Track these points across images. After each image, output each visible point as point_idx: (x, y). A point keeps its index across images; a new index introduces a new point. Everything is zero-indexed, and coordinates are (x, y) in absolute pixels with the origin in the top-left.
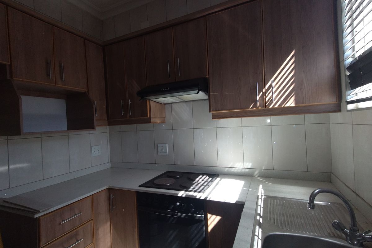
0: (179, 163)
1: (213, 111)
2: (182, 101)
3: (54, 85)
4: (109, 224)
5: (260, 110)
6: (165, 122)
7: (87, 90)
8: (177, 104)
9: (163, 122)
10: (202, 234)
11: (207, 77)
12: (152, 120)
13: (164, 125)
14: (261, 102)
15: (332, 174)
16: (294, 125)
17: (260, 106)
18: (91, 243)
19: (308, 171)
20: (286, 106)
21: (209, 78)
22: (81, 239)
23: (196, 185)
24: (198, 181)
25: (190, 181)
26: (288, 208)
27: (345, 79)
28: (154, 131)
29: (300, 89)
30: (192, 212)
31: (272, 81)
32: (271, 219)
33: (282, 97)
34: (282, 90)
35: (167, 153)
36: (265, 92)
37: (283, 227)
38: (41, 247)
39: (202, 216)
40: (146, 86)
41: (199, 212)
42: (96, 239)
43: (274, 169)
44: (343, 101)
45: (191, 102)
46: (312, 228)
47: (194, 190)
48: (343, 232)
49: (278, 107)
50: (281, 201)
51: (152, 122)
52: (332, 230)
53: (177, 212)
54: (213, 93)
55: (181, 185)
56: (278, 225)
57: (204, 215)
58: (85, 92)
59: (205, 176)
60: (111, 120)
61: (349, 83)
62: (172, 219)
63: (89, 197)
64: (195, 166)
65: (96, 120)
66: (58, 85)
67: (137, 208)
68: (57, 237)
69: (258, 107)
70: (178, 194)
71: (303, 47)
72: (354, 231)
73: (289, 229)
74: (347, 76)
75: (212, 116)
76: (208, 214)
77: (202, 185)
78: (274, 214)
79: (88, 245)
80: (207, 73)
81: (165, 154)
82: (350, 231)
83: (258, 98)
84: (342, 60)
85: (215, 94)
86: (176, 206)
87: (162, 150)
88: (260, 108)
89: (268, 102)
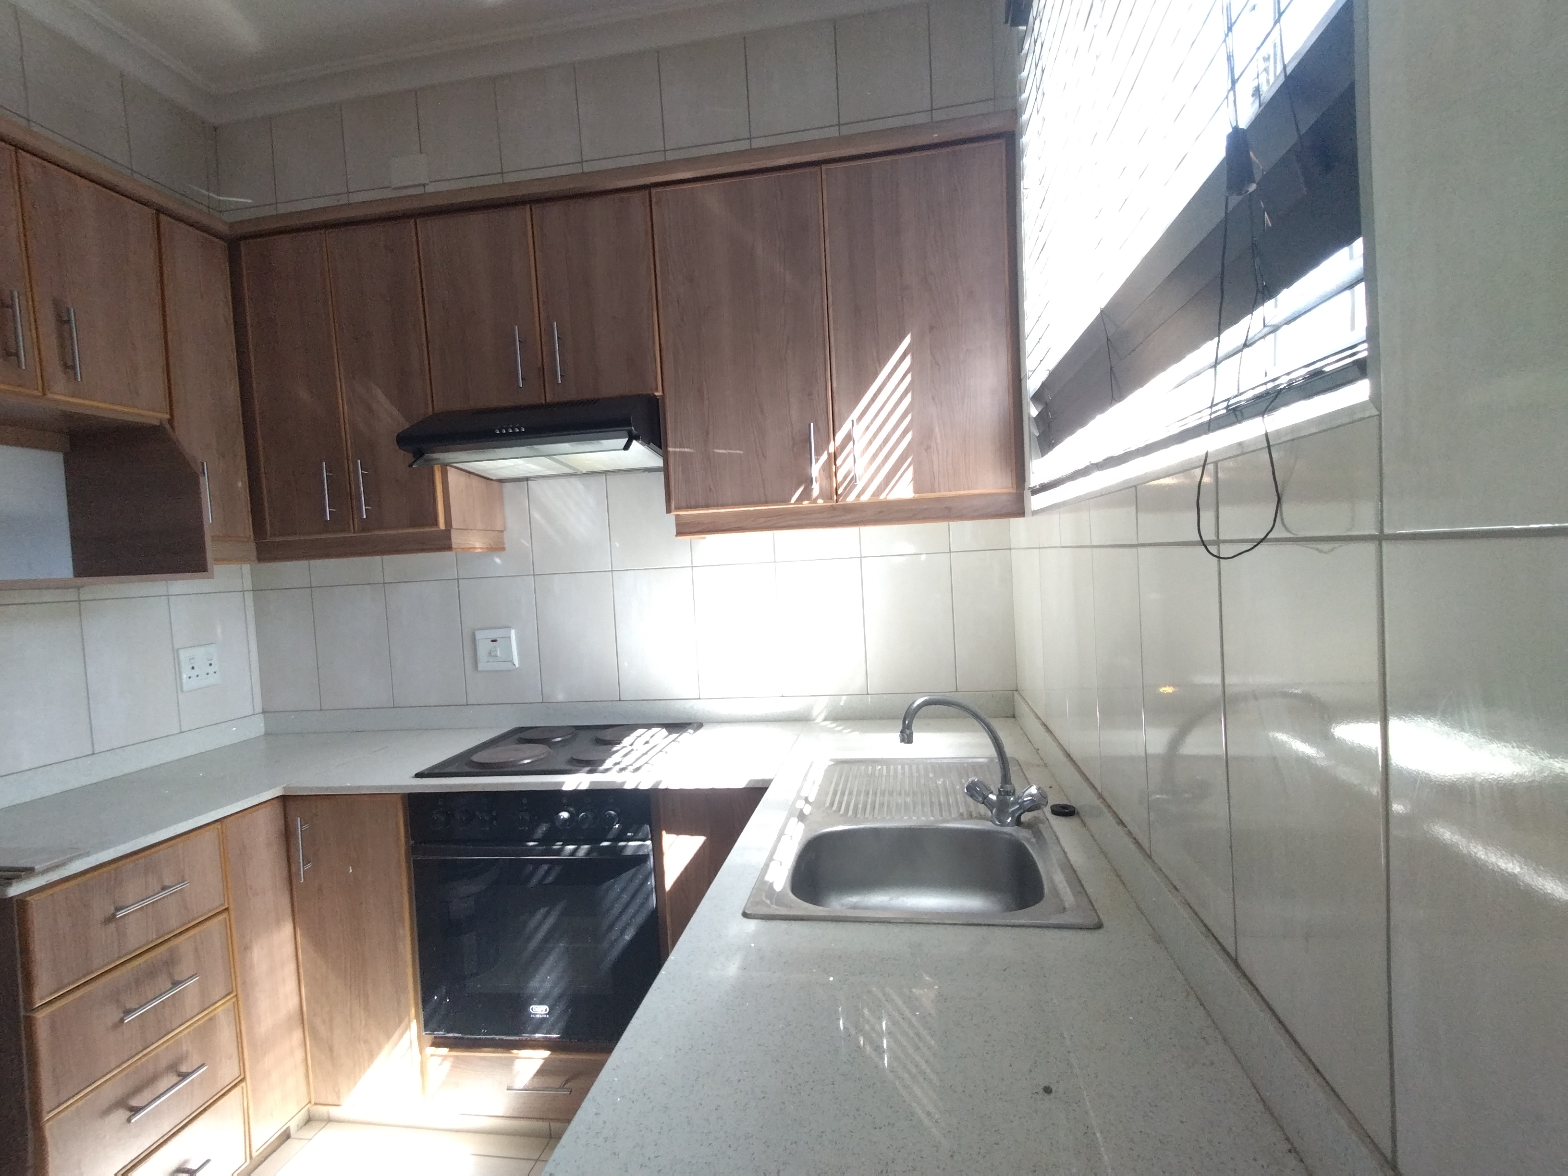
0: (561, 697)
1: (678, 508)
2: (571, 471)
3: (36, 393)
5: (821, 510)
6: (503, 549)
7: (168, 416)
8: (551, 481)
9: (497, 547)
11: (656, 394)
12: (457, 539)
13: (498, 560)
14: (824, 483)
15: (1016, 693)
16: (923, 557)
17: (821, 495)
18: (224, 997)
19: (957, 691)
20: (891, 497)
21: (663, 397)
22: (188, 979)
23: (625, 755)
24: (630, 744)
25: (605, 747)
26: (884, 779)
27: (1029, 427)
28: (460, 581)
29: (926, 450)
30: (610, 836)
31: (853, 421)
32: (832, 804)
33: (880, 470)
34: (881, 448)
35: (513, 663)
36: (835, 453)
37: (859, 816)
38: (37, 1006)
39: (645, 845)
40: (431, 414)
41: (636, 833)
42: (244, 983)
43: (868, 694)
44: (1027, 486)
45: (604, 477)
46: (927, 809)
47: (618, 767)
48: (985, 801)
49: (869, 499)
50: (870, 768)
51: (453, 546)
52: (966, 804)
53: (562, 843)
54: (678, 450)
55: (574, 759)
56: (848, 813)
57: (651, 840)
58: (158, 424)
59: (654, 730)
60: (270, 539)
61: (1038, 437)
62: (545, 867)
63: (212, 827)
64: (620, 700)
65: (213, 537)
66: (52, 393)
67: (407, 854)
68: (97, 969)
69: (816, 499)
70: (562, 783)
71: (932, 328)
72: (1005, 795)
73: (871, 817)
74: (1034, 418)
75: (677, 525)
76: (664, 832)
77: (646, 753)
78: (843, 794)
79: (216, 1003)
80: (656, 382)
81: (507, 666)
82: (997, 797)
83: (816, 469)
84: (1024, 374)
85: (684, 453)
86: (558, 824)
87: (493, 654)
88: (820, 502)
89: (842, 482)
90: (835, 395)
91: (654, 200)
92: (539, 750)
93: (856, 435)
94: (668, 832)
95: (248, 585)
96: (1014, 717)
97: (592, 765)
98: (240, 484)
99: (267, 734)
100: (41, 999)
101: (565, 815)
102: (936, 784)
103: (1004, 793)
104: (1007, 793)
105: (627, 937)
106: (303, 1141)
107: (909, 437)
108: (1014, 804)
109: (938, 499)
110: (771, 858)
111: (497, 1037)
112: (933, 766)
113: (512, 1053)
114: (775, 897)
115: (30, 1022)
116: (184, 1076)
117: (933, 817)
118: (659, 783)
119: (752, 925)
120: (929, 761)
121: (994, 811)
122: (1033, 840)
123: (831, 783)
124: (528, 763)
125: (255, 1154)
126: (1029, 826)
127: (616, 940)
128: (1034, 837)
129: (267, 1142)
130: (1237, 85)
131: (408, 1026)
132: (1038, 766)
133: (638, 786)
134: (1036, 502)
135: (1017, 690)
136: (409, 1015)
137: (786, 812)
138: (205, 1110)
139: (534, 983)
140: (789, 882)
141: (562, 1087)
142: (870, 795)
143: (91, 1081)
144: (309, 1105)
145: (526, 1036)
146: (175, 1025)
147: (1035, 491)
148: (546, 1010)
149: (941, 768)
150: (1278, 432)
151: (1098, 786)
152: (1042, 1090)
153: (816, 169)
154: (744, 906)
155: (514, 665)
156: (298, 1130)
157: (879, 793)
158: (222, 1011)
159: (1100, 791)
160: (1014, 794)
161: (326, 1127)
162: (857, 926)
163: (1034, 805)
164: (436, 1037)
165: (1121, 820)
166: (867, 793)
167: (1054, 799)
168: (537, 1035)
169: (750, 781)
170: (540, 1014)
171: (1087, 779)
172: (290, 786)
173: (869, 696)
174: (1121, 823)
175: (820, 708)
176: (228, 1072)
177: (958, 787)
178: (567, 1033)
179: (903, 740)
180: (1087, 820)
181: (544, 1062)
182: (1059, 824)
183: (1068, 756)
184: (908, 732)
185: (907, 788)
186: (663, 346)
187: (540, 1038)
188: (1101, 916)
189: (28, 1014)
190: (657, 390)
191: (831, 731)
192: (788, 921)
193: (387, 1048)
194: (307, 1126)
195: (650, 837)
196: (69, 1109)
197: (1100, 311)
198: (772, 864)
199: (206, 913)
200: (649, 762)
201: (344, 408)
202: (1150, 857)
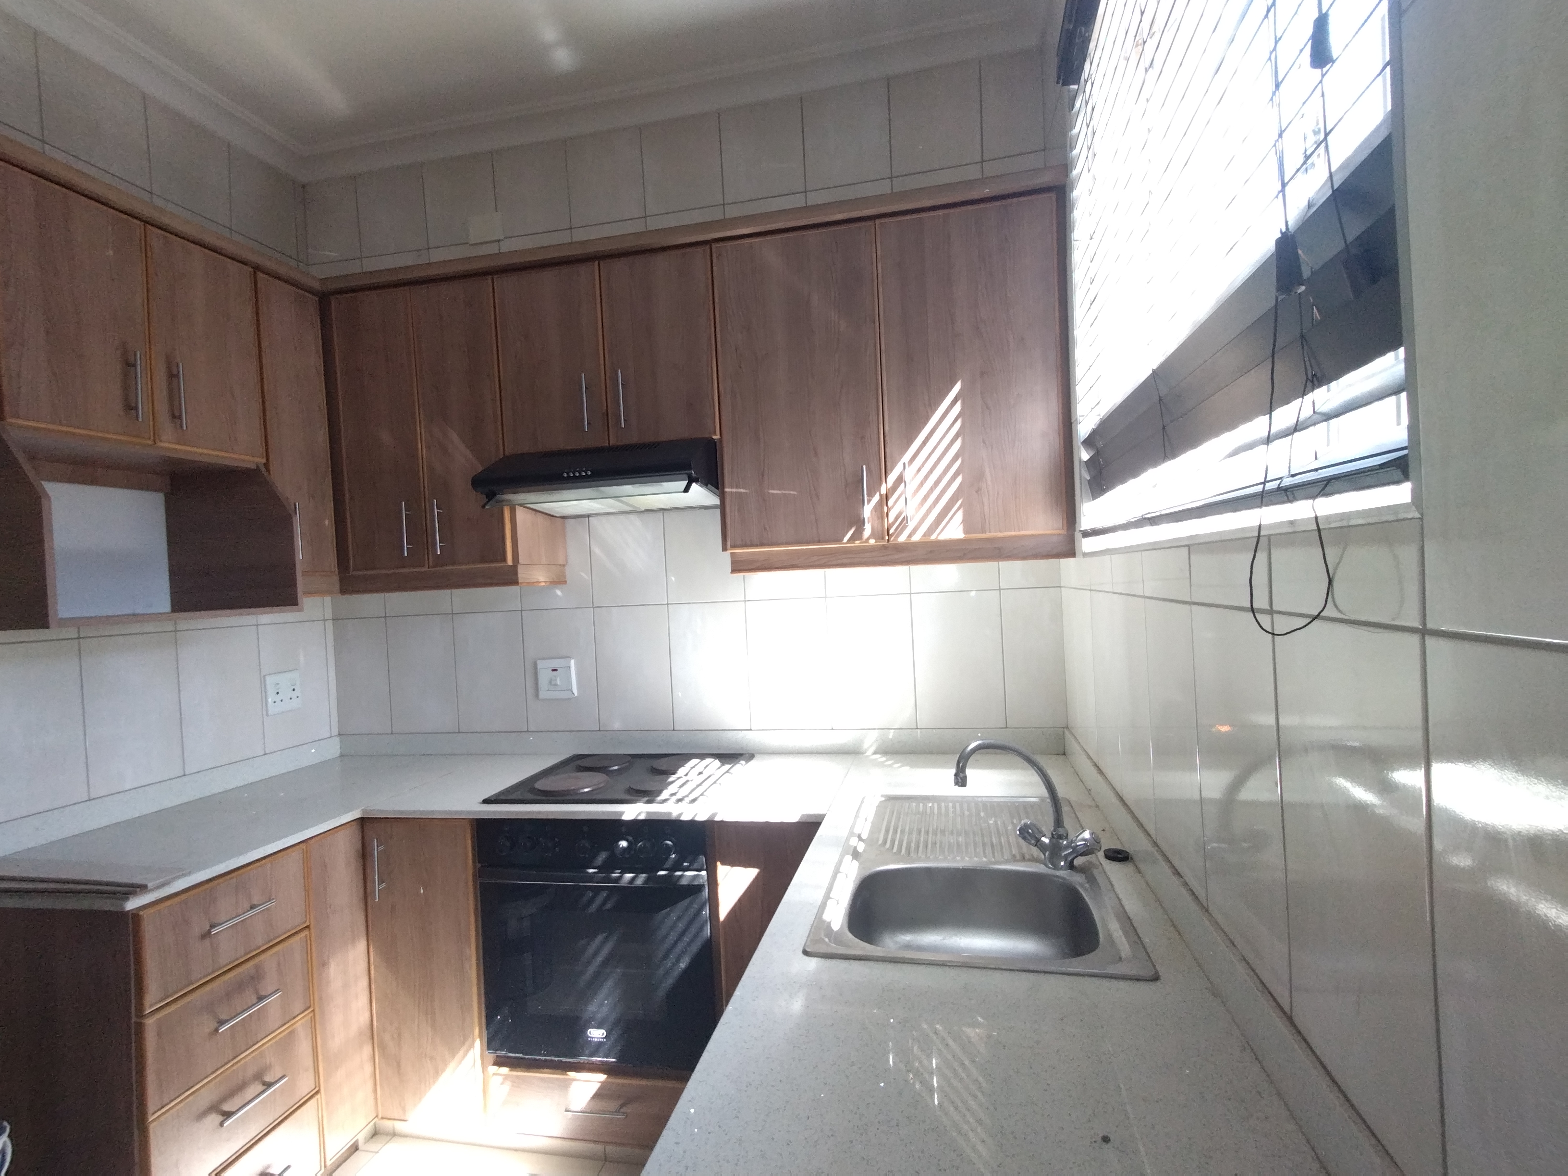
0: (617, 725)
1: (734, 546)
2: (631, 509)
3: (150, 442)
4: (361, 945)
5: (872, 549)
6: (565, 582)
7: (264, 461)
8: (612, 518)
9: (559, 581)
10: (701, 929)
11: (714, 437)
12: (523, 574)
13: (559, 593)
14: (876, 525)
15: (1066, 731)
16: (973, 594)
17: (873, 535)
18: (303, 1012)
19: (1007, 727)
20: (942, 537)
21: (721, 440)
22: (272, 993)
23: (681, 787)
24: (685, 774)
25: (661, 777)
26: (935, 817)
27: (1080, 470)
28: (523, 612)
29: (977, 492)
30: (668, 865)
31: (904, 464)
32: (885, 842)
33: (931, 512)
34: (932, 490)
35: (572, 692)
36: (886, 494)
37: (912, 855)
38: (147, 1012)
39: (701, 875)
40: (502, 456)
41: (691, 863)
42: (321, 998)
43: (917, 728)
44: (1077, 530)
45: (662, 514)
46: (980, 849)
47: (674, 798)
48: (1038, 843)
49: (920, 539)
50: (921, 805)
51: (520, 581)
52: (1019, 847)
53: (620, 871)
54: (734, 490)
55: (632, 789)
56: (901, 851)
57: (706, 870)
58: (255, 468)
59: (708, 760)
60: (353, 573)
61: (1089, 481)
62: (604, 894)
63: (298, 847)
64: (674, 730)
65: (303, 572)
66: (161, 441)
67: (474, 876)
68: (198, 981)
69: (868, 539)
70: (622, 813)
71: (982, 374)
72: (1057, 838)
73: (924, 856)
74: (1086, 462)
75: (733, 562)
76: (719, 864)
77: (700, 784)
78: (895, 831)
79: (295, 1018)
80: (715, 427)
81: (565, 695)
82: (1050, 840)
83: (868, 510)
84: (1075, 418)
85: (740, 493)
86: (617, 852)
87: (553, 683)
88: (872, 541)
89: (894, 523)
90: (887, 438)
91: (714, 255)
92: (599, 779)
93: (907, 477)
94: (723, 863)
95: (329, 614)
96: (1064, 754)
97: (649, 795)
98: (327, 522)
99: (342, 755)
100: (151, 1006)
101: (623, 844)
102: (988, 824)
103: (1057, 837)
104: (1060, 837)
105: (682, 965)
106: (371, 1153)
107: (959, 480)
108: (1067, 847)
109: (987, 539)
110: (827, 897)
111: (556, 1059)
112: (985, 804)
113: (567, 1075)
114: (833, 936)
115: (140, 1029)
116: (269, 1085)
117: (986, 858)
118: (714, 815)
119: (813, 963)
120: (980, 799)
121: (1047, 855)
122: (1087, 885)
123: (883, 820)
124: (588, 792)
125: (329, 1163)
126: (1082, 870)
127: (672, 968)
128: (1088, 882)
129: (338, 1152)
130: (1287, 188)
131: (472, 1046)
132: (1090, 807)
133: (694, 817)
134: (1087, 545)
135: (1067, 728)
136: (473, 1034)
137: (840, 849)
138: (286, 1118)
139: (592, 1008)
140: (846, 922)
141: (617, 1111)
142: (923, 833)
143: (190, 1084)
144: (376, 1119)
145: (583, 1059)
146: (259, 1036)
147: (1086, 534)
148: (603, 1034)
149: (992, 807)
150: (1328, 518)
151: (1152, 832)
152: (1100, 1138)
153: (870, 223)
154: (803, 944)
155: (573, 694)
156: (365, 1143)
157: (931, 830)
158: (300, 1025)
159: (1154, 837)
160: (1067, 837)
161: (391, 1141)
162: (915, 967)
163: (1088, 850)
164: (497, 1056)
165: (1176, 870)
166: (919, 832)
167: (1108, 843)
168: (595, 1059)
169: (803, 816)
170: (597, 1038)
171: (1141, 826)
172: (368, 809)
173: (919, 731)
174: (1177, 873)
175: (870, 742)
176: (305, 1085)
177: (1010, 828)
178: (622, 1057)
179: (957, 783)
180: (1142, 866)
181: (601, 1086)
182: (1112, 869)
183: (1121, 799)
184: (961, 775)
185: (959, 827)
186: (722, 391)
187: (596, 1061)
188: (1158, 968)
189: (138, 1021)
190: (715, 433)
191: (882, 765)
192: (848, 961)
193: (452, 1065)
194: (374, 1139)
195: (705, 868)
196: (171, 1111)
197: (1151, 372)
198: (829, 902)
199: (289, 931)
200: (705, 794)
201: (423, 451)
202: (1207, 911)
